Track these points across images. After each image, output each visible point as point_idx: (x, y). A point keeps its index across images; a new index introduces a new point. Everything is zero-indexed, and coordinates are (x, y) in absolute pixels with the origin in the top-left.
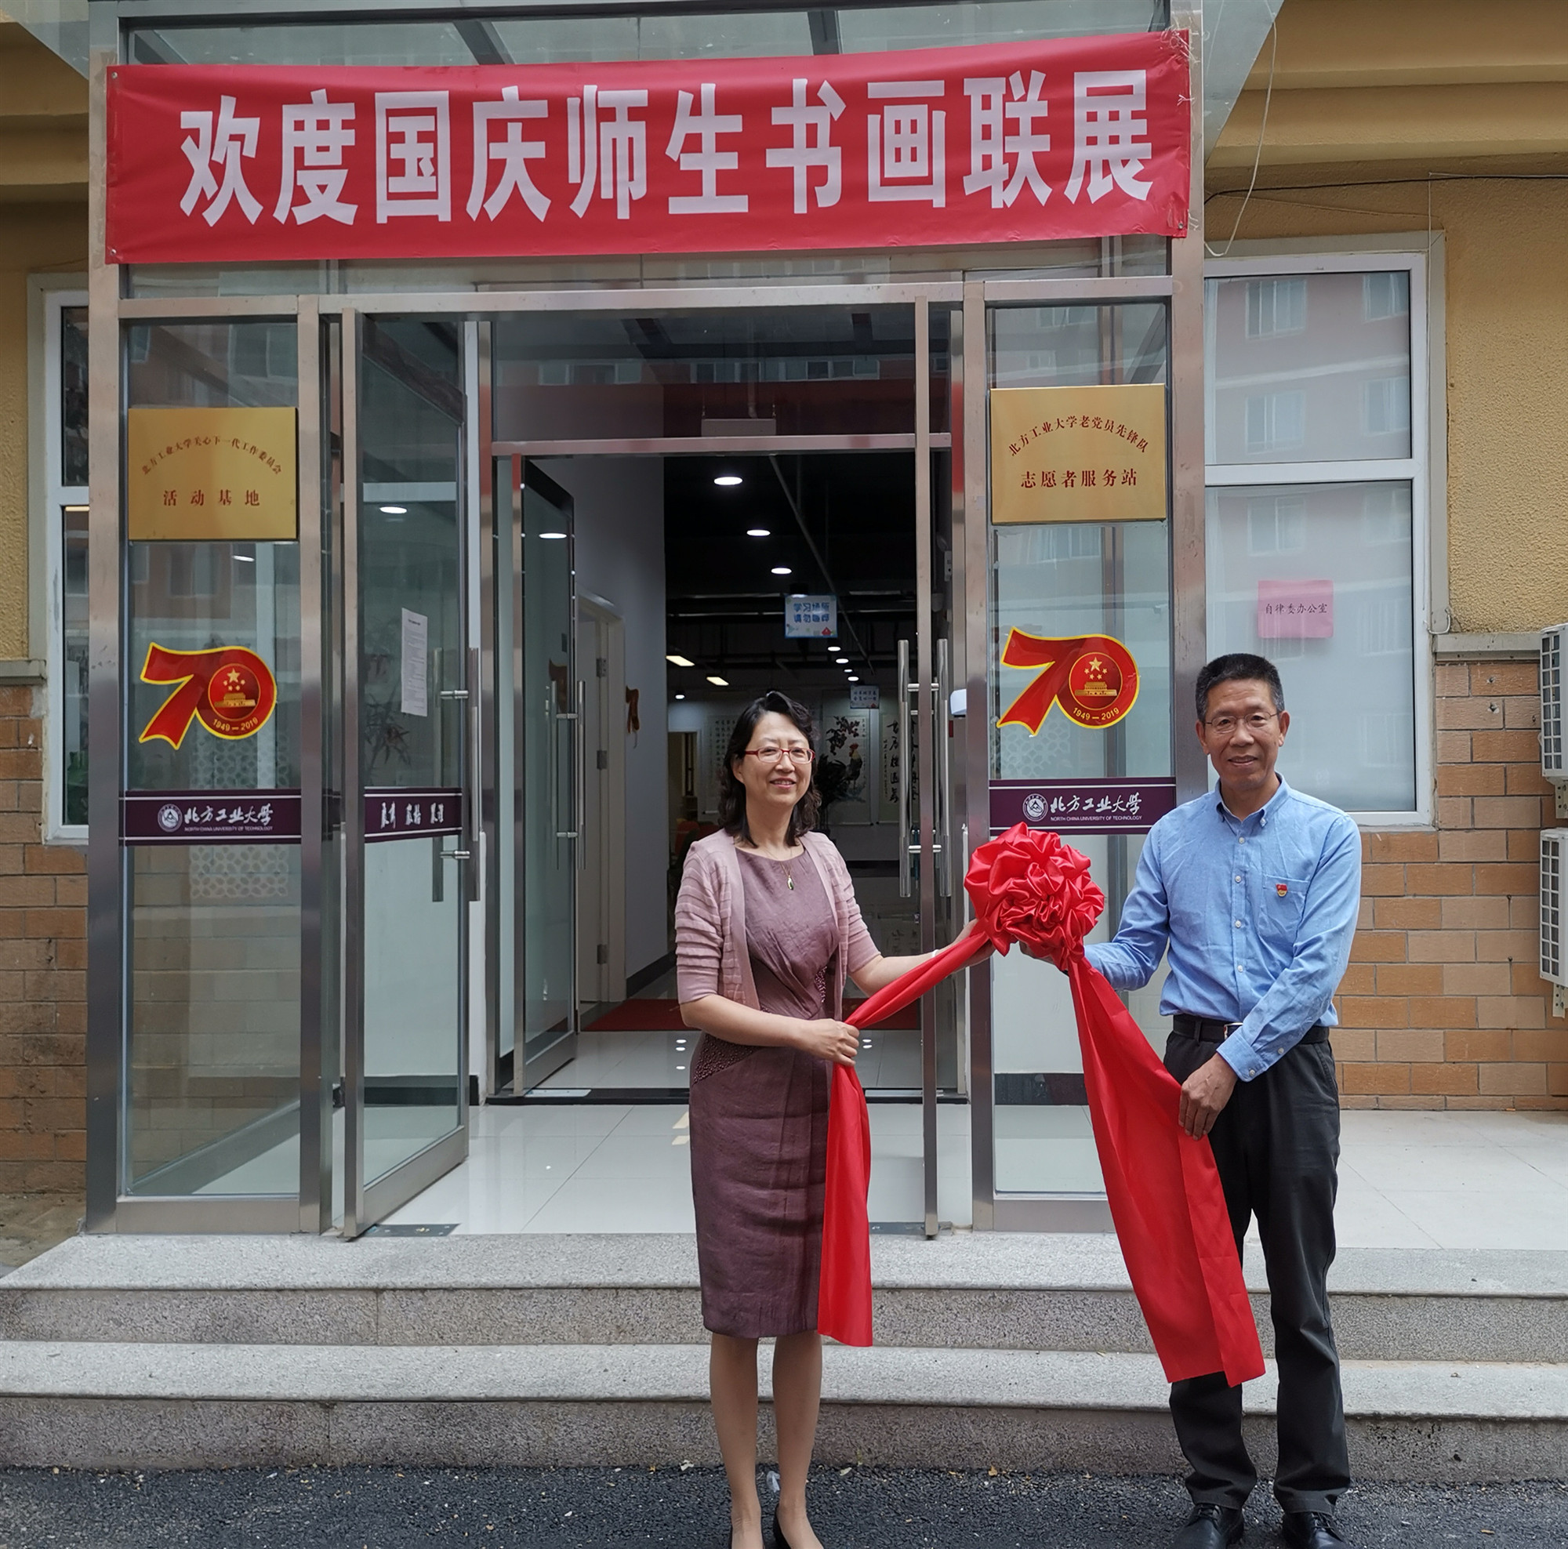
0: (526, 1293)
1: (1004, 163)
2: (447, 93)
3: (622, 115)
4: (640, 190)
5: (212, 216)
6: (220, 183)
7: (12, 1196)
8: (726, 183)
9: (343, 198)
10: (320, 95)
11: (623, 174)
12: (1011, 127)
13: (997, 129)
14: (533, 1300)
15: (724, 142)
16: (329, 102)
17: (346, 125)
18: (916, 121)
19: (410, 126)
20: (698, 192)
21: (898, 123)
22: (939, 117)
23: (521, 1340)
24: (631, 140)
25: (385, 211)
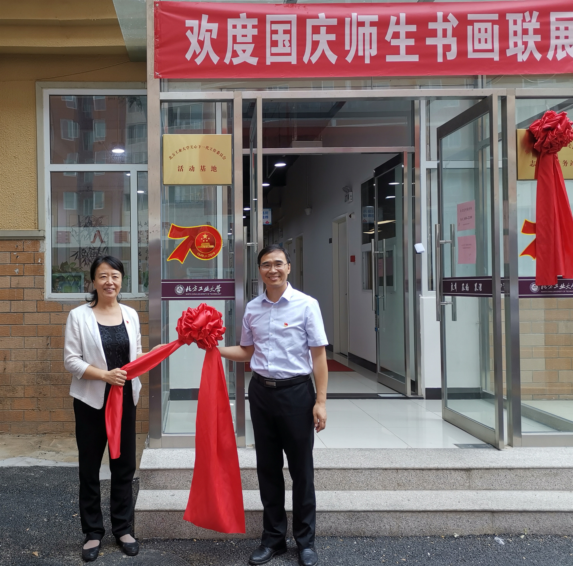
0: (360, 471)
1: (523, 45)
2: (296, 15)
3: (367, 24)
4: (374, 52)
5: (199, 61)
6: (202, 48)
7: (33, 435)
8: (410, 50)
9: (252, 55)
10: (243, 15)
11: (367, 47)
12: (525, 32)
13: (520, 32)
14: (363, 473)
15: (409, 35)
16: (247, 18)
17: (254, 27)
18: (487, 28)
19: (280, 28)
20: (398, 53)
21: (480, 29)
22: (496, 27)
23: (358, 489)
24: (371, 34)
25: (269, 60)
